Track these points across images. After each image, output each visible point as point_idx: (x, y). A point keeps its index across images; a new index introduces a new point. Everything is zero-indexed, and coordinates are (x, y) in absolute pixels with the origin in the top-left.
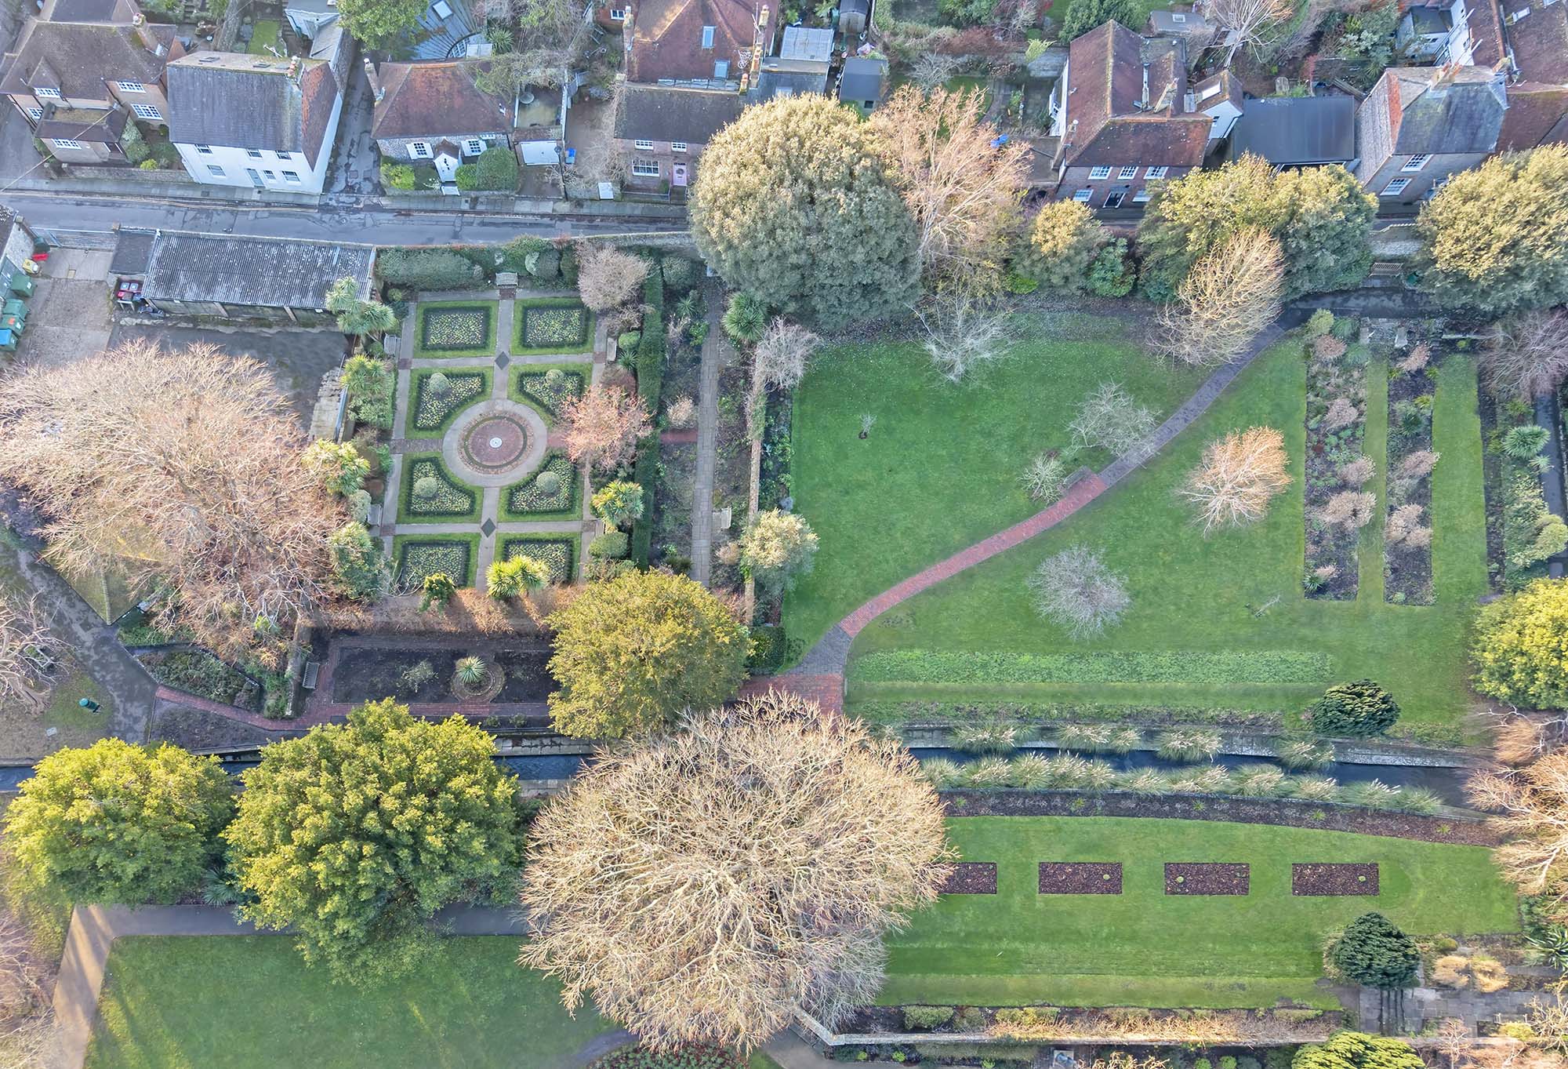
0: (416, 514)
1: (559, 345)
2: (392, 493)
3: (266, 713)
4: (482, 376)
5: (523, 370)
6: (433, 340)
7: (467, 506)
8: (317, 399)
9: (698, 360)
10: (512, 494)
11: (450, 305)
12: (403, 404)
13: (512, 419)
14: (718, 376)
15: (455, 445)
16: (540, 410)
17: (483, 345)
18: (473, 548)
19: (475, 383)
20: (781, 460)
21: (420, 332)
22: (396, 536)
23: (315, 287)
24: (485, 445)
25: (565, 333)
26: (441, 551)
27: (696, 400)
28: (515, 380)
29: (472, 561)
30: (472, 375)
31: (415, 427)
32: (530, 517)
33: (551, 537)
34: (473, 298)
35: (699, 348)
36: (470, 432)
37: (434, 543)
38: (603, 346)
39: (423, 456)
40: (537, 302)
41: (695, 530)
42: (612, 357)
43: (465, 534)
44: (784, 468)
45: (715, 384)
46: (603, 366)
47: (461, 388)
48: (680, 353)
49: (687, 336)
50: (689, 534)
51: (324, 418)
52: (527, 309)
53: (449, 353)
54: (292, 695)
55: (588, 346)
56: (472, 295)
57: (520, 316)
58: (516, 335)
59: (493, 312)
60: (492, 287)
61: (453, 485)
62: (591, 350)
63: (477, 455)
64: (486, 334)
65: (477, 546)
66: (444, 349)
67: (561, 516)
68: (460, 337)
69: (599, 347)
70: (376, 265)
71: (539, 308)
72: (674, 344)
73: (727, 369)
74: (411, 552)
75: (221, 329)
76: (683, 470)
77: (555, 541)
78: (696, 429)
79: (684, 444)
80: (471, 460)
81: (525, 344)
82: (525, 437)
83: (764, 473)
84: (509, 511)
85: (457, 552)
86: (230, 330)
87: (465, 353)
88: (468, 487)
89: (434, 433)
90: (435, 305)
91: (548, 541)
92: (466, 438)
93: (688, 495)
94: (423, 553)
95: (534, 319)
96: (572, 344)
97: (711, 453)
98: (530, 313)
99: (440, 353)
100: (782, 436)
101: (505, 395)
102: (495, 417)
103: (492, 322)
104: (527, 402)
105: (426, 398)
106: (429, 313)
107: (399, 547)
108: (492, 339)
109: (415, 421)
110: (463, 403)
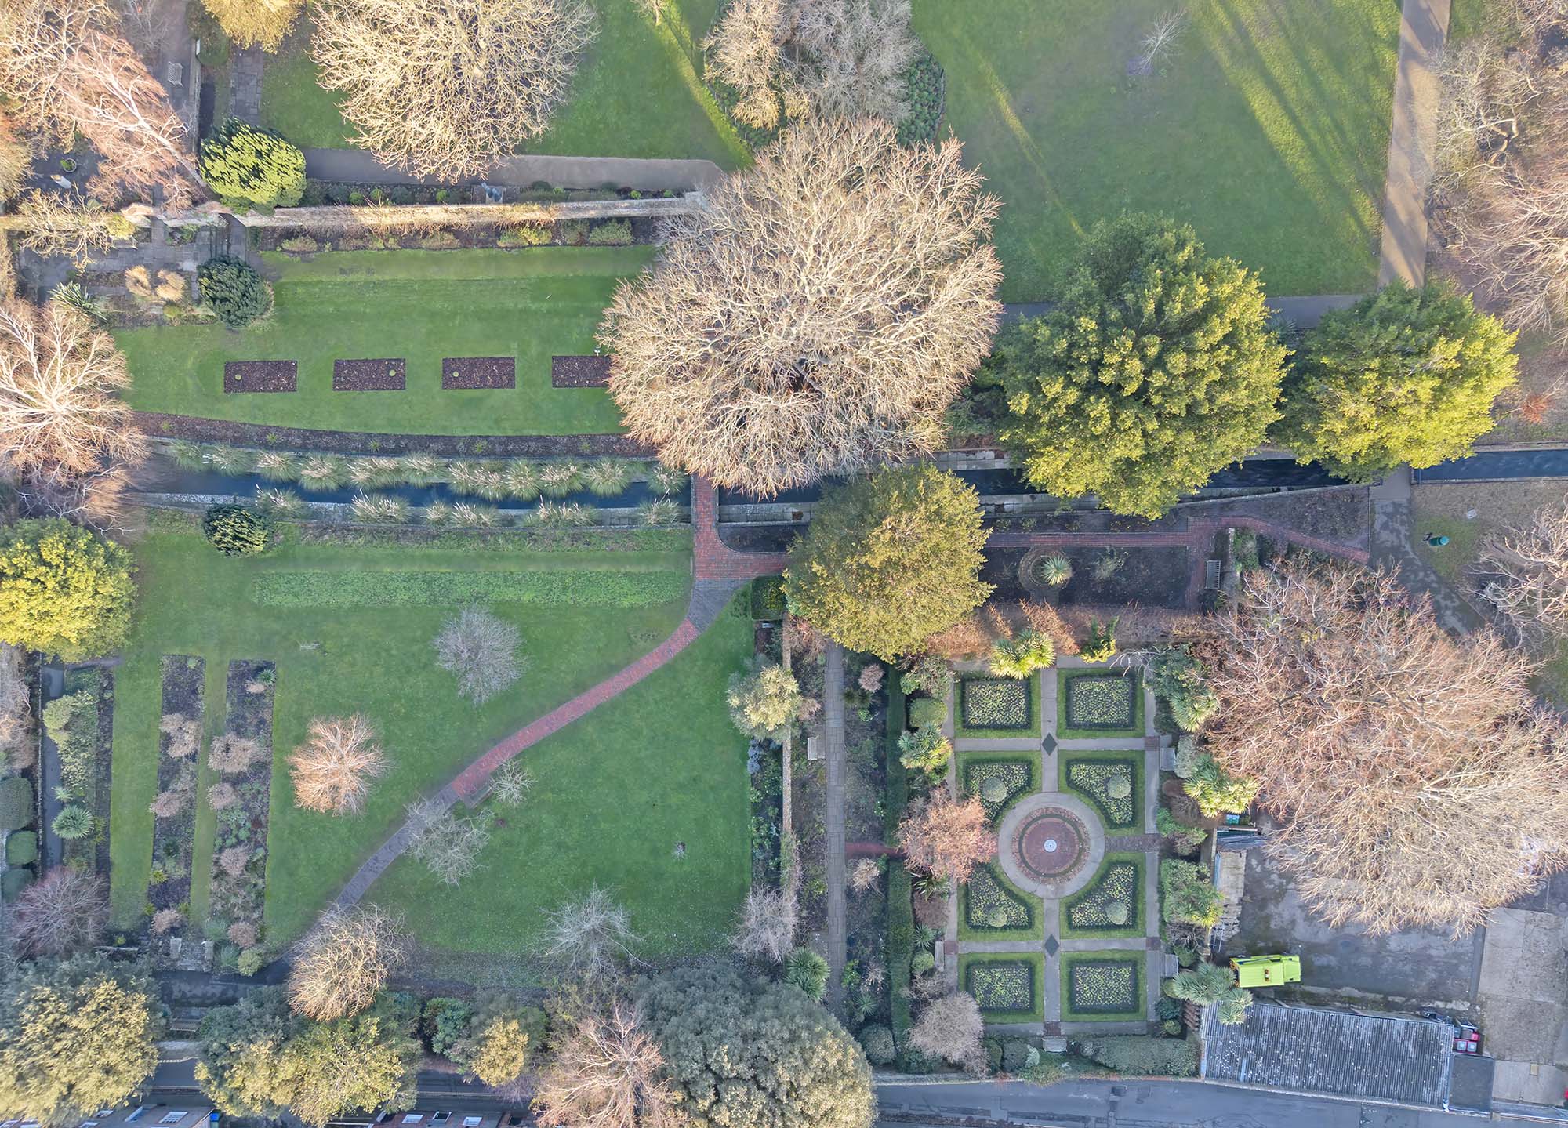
0: (1125, 761)
1: (993, 964)
2: (1152, 787)
3: (1254, 534)
4: (1071, 926)
5: (1029, 933)
6: (1125, 972)
7: (1074, 770)
8: (1241, 901)
9: (850, 941)
10: (1029, 783)
11: (1111, 1017)
12: (1150, 894)
13: (1036, 874)
14: (828, 921)
15: (1092, 843)
16: (1008, 885)
17: (1073, 964)
18: (1063, 721)
19: (1078, 918)
20: (761, 819)
21: (1141, 983)
22: (1143, 735)
23: (1261, 1032)
24: (1061, 846)
25: (989, 979)
26: (1095, 718)
27: (849, 893)
28: (1037, 922)
29: (1063, 706)
30: (1082, 928)
31: (1136, 866)
32: (1009, 755)
33: (984, 732)
34: (1088, 1023)
35: (850, 957)
36: (1078, 860)
37: (1104, 727)
38: (948, 962)
39: (1124, 832)
40: (1020, 1018)
41: (841, 737)
42: (939, 945)
43: (1073, 737)
44: (758, 808)
45: (830, 912)
46: (947, 937)
47: (1091, 913)
48: (868, 951)
49: (862, 970)
50: (847, 734)
51: (1232, 878)
52: (1029, 1009)
53: (1108, 956)
54: (1230, 550)
55: (964, 962)
56: (1088, 1028)
57: (1037, 1000)
58: (1040, 976)
59: (1066, 1006)
60: (1070, 1037)
61: (1090, 795)
62: (960, 957)
63: (1068, 832)
64: (1071, 979)
65: (1059, 725)
66: (1113, 961)
67: (977, 757)
68: (1097, 976)
69: (952, 960)
70: (1198, 1056)
71: (1017, 1010)
72: (877, 961)
73: (818, 930)
74: (1125, 717)
75: (1356, 993)
76: (857, 808)
77: (980, 727)
78: (847, 857)
79: (859, 840)
80: (1075, 824)
81: (1030, 967)
82: (1021, 851)
83: (778, 801)
84: (1030, 763)
85: (1079, 716)
86: (1346, 991)
87: (1091, 956)
88: (1075, 793)
89: (1115, 857)
90: (1127, 1017)
91: (987, 727)
92: (1082, 850)
93: (851, 780)
94: (1113, 716)
95: (1023, 997)
96: (979, 964)
97: (830, 829)
98: (1027, 1004)
99: (1117, 956)
100: (761, 846)
101: (1046, 903)
102: (1054, 876)
103: (1066, 994)
104: (1021, 894)
105: (1128, 900)
106: (1133, 1007)
107: (1138, 723)
108: (1065, 972)
109: (1136, 871)
110: (1088, 894)
